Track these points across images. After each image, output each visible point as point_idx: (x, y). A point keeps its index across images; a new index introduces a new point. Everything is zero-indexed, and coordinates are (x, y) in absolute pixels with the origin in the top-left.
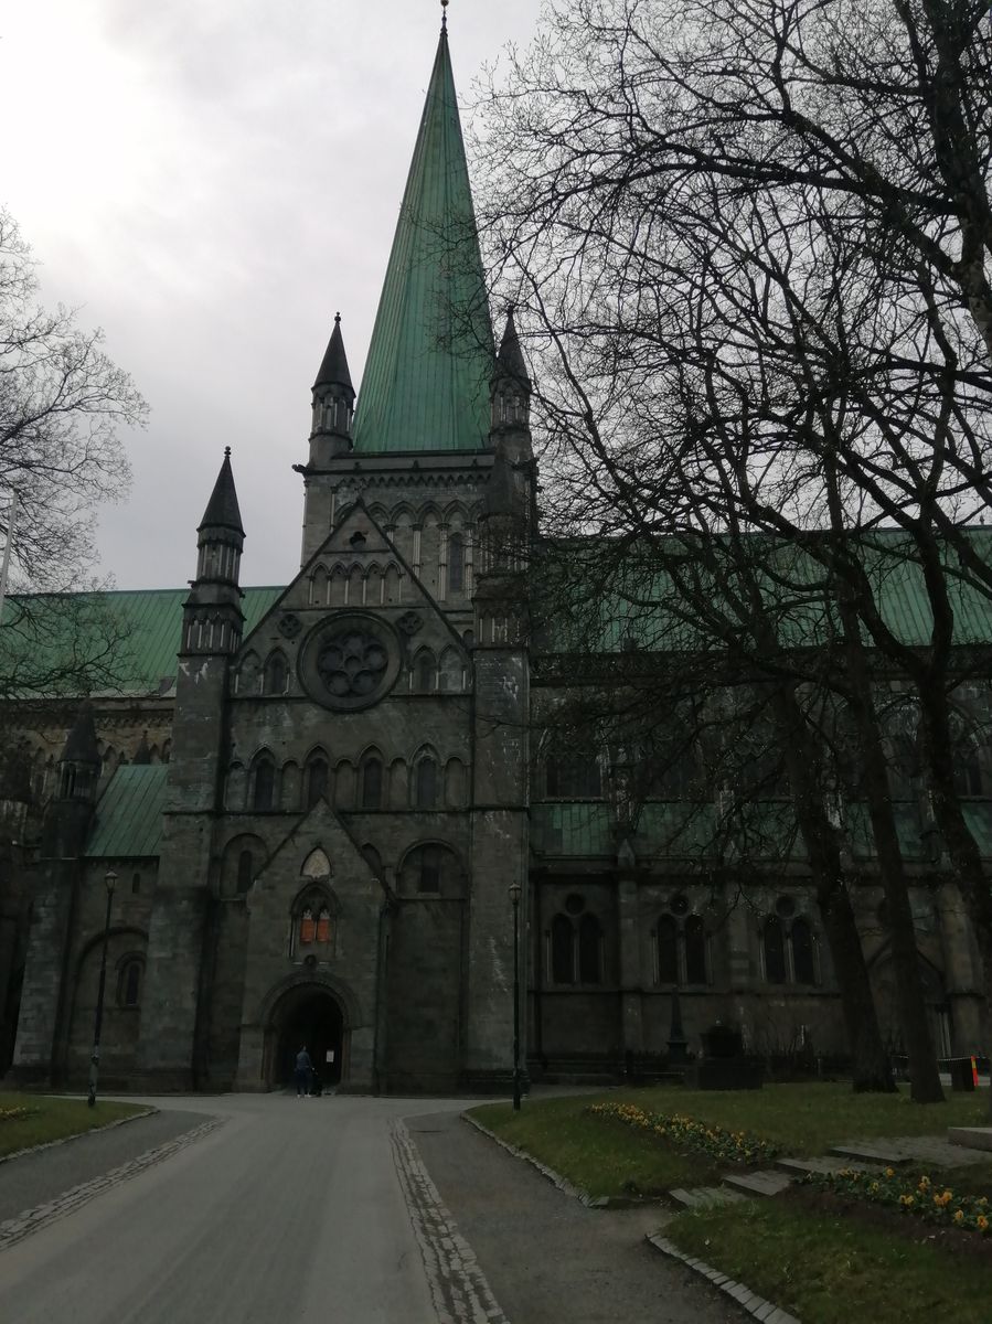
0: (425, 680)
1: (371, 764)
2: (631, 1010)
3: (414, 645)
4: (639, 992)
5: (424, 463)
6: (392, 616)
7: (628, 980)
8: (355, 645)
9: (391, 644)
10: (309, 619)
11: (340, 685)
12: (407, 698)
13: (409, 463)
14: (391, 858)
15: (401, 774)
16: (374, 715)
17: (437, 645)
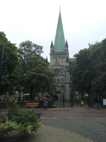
0: (62, 74)
1: (58, 80)
2: (77, 96)
3: (61, 71)
4: (77, 95)
5: (60, 53)
6: (59, 69)
7: (76, 94)
8: (57, 71)
9: (59, 71)
10: (54, 69)
11: (56, 74)
12: (61, 75)
13: (58, 53)
14: (60, 86)
15: (60, 80)
16: (58, 76)
17: (63, 71)
